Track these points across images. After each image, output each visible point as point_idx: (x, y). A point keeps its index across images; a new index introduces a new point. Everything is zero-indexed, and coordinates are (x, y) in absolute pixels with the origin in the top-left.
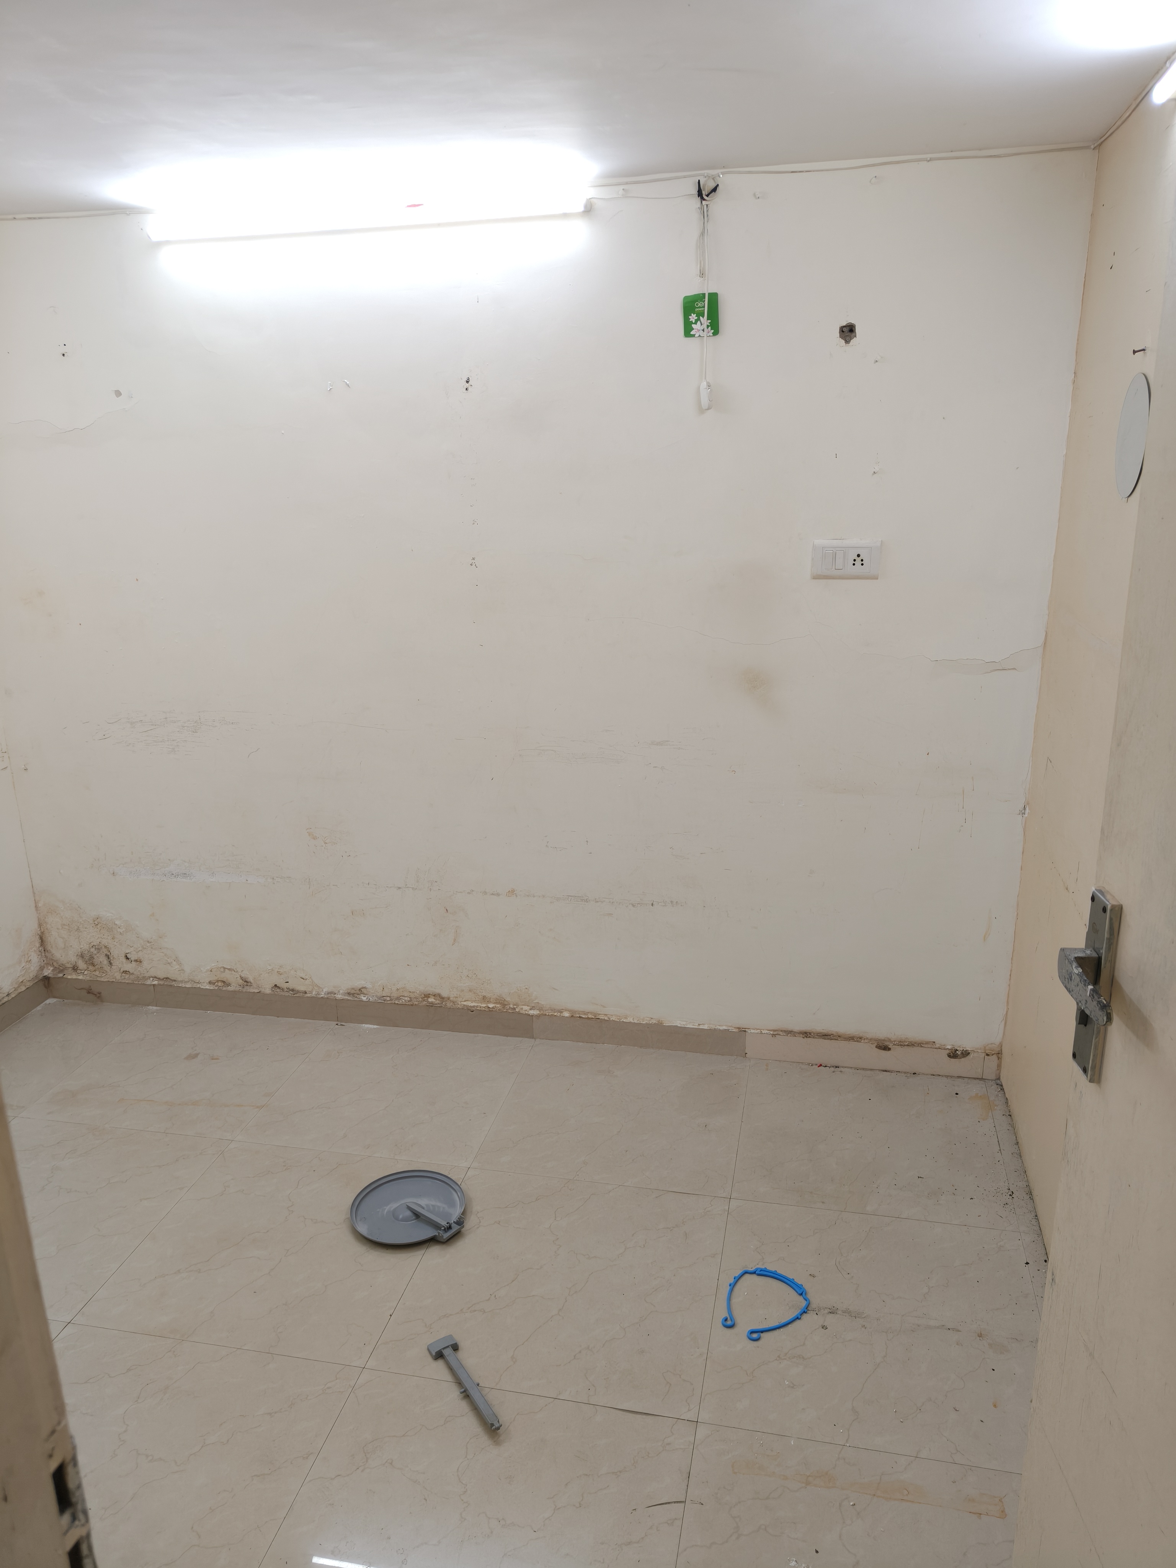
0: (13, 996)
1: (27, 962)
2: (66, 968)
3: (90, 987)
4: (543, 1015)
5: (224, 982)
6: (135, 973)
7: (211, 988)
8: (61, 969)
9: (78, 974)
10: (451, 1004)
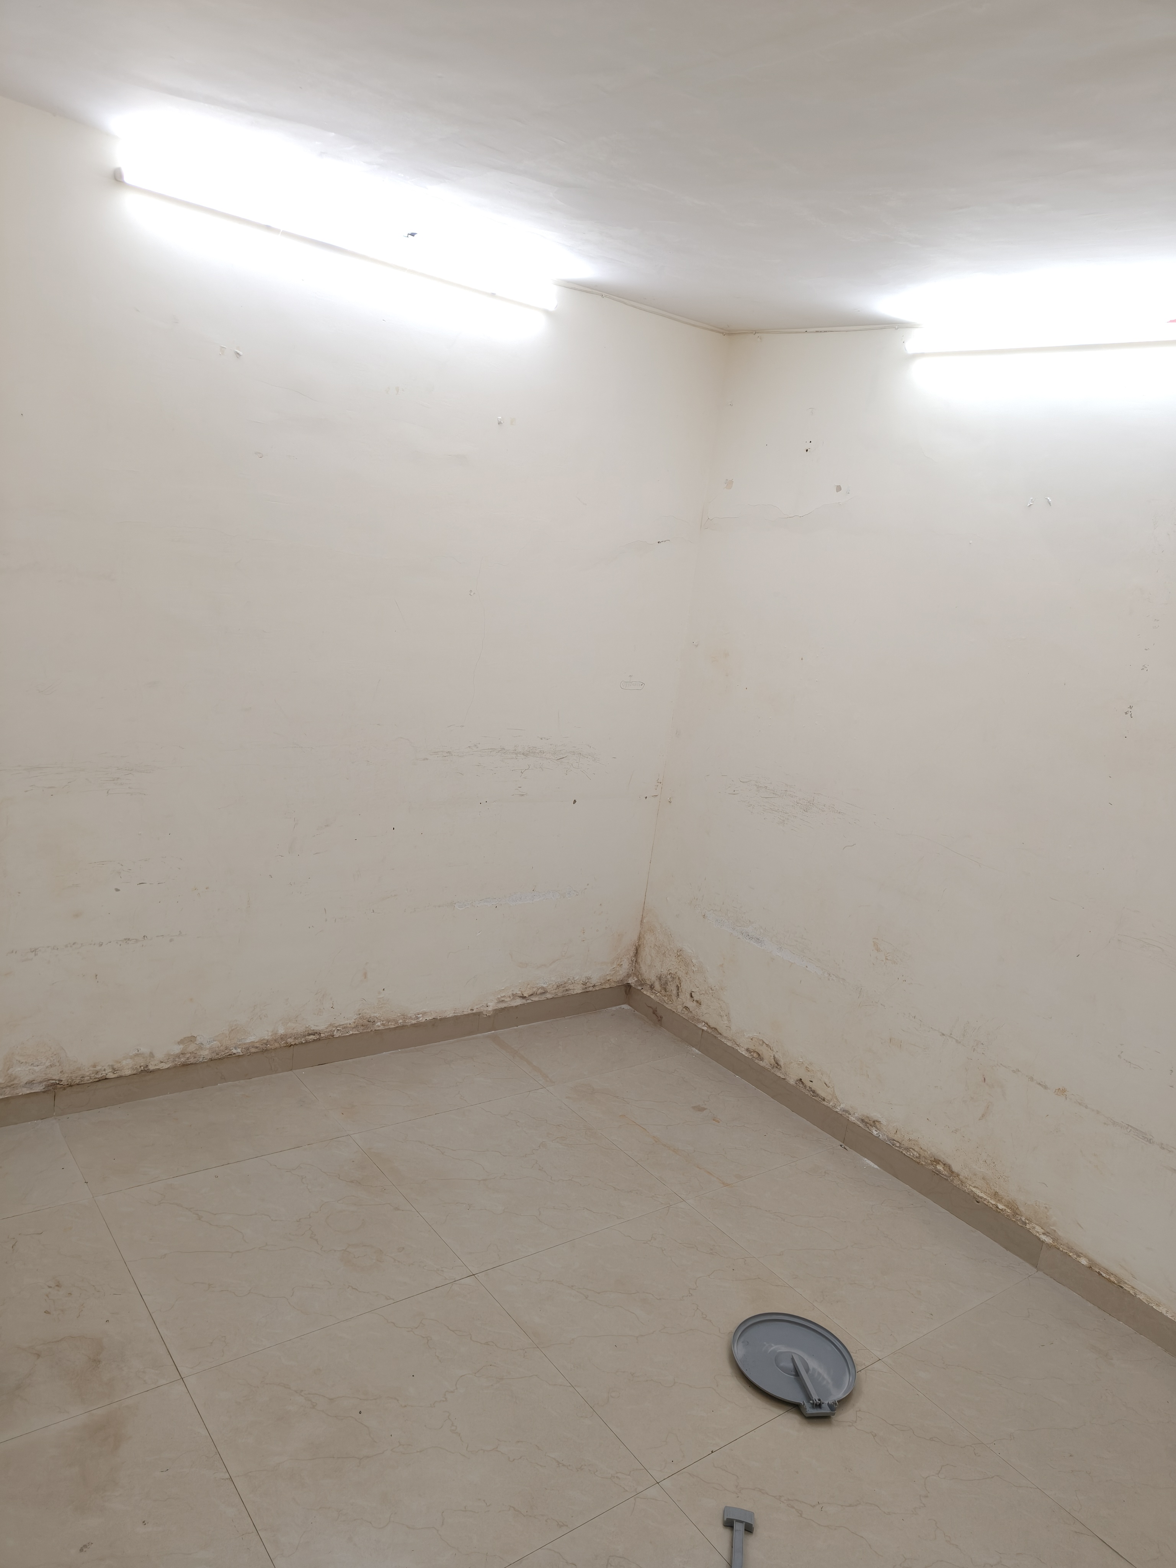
0: (597, 989)
1: (618, 965)
2: (645, 984)
3: (656, 1008)
4: (1055, 1247)
5: (759, 1055)
6: (693, 1012)
7: (746, 1055)
8: (642, 983)
9: (652, 993)
10: (959, 1183)
